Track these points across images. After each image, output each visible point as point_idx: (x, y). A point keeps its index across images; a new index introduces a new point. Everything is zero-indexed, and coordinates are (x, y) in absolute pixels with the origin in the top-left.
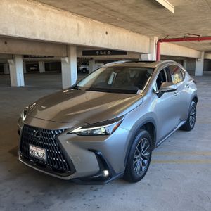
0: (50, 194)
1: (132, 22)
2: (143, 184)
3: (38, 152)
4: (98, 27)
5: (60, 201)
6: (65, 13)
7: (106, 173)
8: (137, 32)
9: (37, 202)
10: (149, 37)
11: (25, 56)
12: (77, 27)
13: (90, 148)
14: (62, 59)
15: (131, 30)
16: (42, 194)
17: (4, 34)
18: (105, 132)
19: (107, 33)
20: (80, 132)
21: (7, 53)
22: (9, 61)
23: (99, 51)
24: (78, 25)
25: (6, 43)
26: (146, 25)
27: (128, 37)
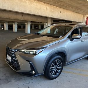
0: (13, 77)
1: (72, 7)
2: (55, 81)
3: (9, 58)
4: (56, 9)
5: (15, 81)
6: (41, 2)
7: (34, 72)
8: (77, 13)
9: (6, 79)
10: (83, 15)
11: (31, 22)
12: (45, 9)
13: (28, 60)
14: (45, 24)
15: (73, 11)
16: (10, 76)
17: (13, 10)
18: (35, 53)
19: (60, 12)
20: (24, 52)
21: (23, 20)
22: (26, 23)
23: (60, 21)
24: (46, 8)
25: (23, 16)
26: (80, 9)
27: (71, 15)
